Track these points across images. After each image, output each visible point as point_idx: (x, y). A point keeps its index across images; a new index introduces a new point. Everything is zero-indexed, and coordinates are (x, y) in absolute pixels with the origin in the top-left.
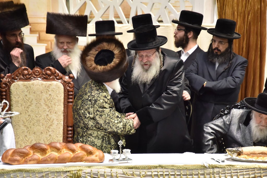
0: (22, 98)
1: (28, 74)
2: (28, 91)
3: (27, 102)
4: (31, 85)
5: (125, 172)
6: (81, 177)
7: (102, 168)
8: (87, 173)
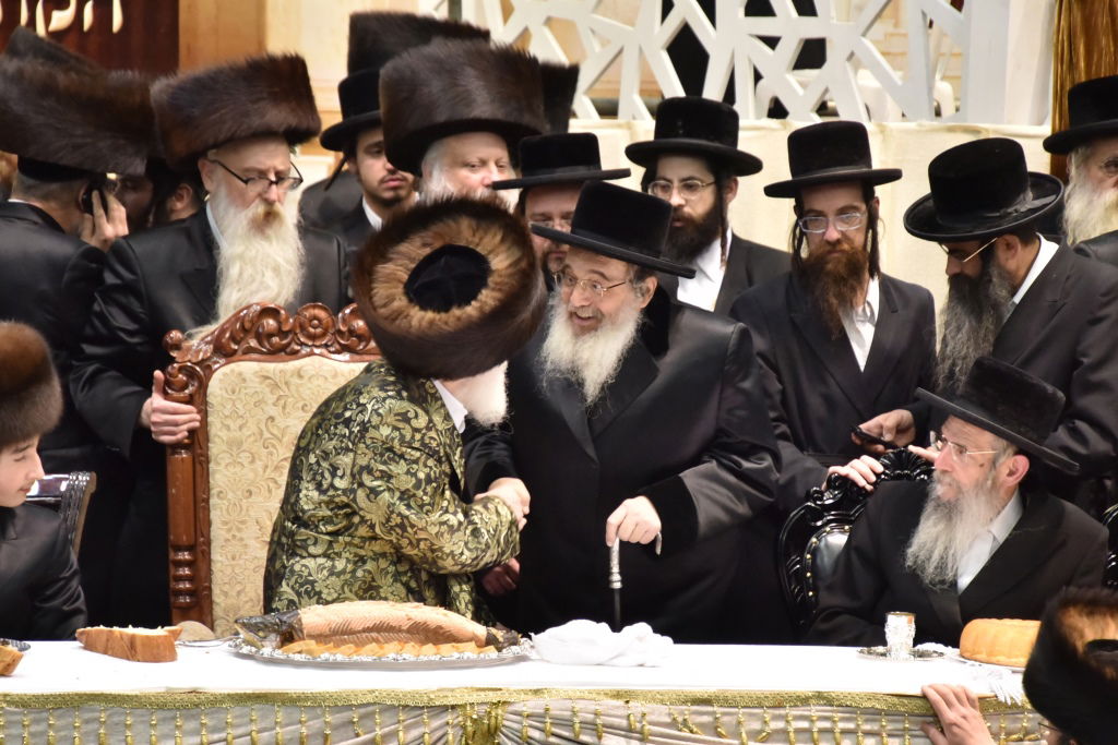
0: (256, 431)
1: (281, 333)
2: (278, 399)
3: (274, 446)
4: (292, 376)
5: (680, 719)
6: (504, 730)
7: (586, 695)
8: (528, 716)
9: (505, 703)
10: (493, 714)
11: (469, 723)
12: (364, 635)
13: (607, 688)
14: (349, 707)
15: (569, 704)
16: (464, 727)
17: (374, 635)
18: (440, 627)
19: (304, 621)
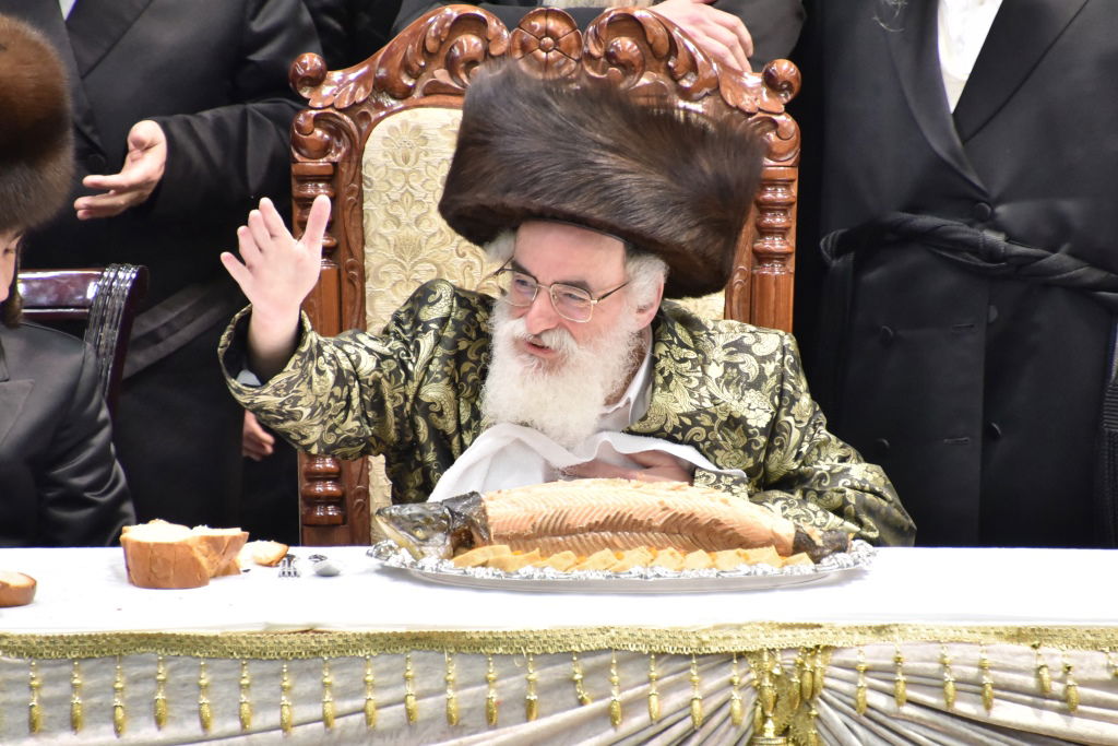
6: (826, 693)
7: (965, 635)
8: (867, 671)
9: (827, 648)
10: (808, 667)
11: (767, 682)
12: (590, 536)
13: (1000, 625)
14: (568, 656)
15: (935, 651)
16: (759, 689)
17: (607, 535)
18: (717, 523)
19: (490, 512)
